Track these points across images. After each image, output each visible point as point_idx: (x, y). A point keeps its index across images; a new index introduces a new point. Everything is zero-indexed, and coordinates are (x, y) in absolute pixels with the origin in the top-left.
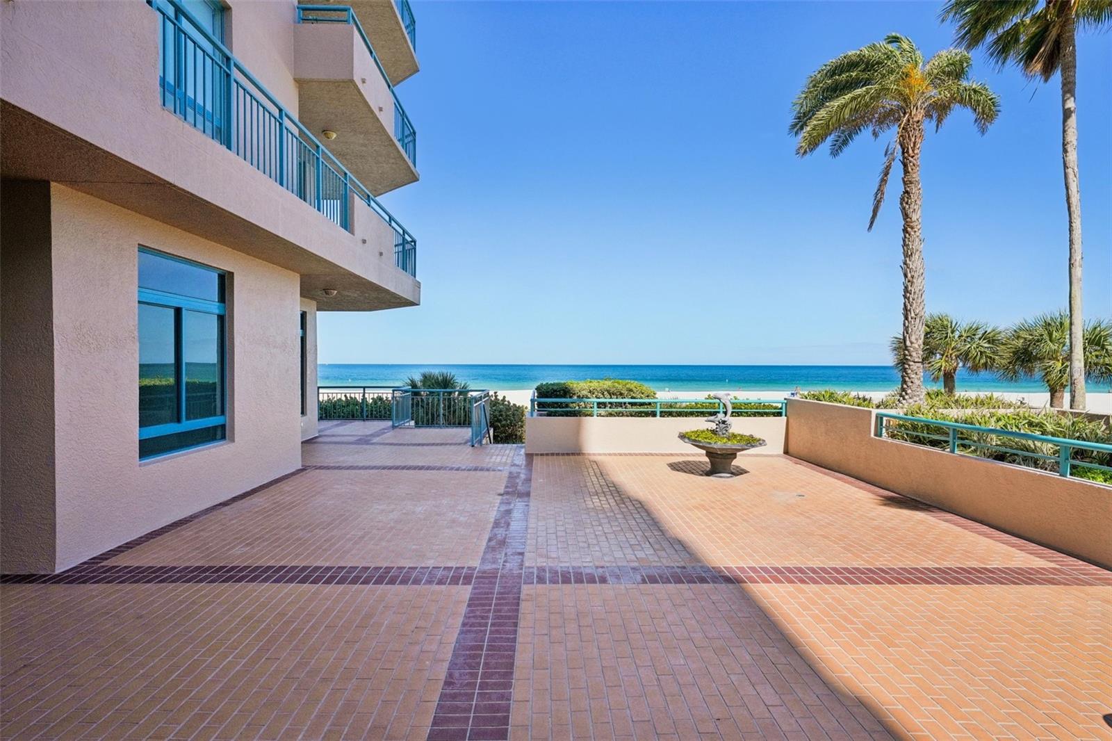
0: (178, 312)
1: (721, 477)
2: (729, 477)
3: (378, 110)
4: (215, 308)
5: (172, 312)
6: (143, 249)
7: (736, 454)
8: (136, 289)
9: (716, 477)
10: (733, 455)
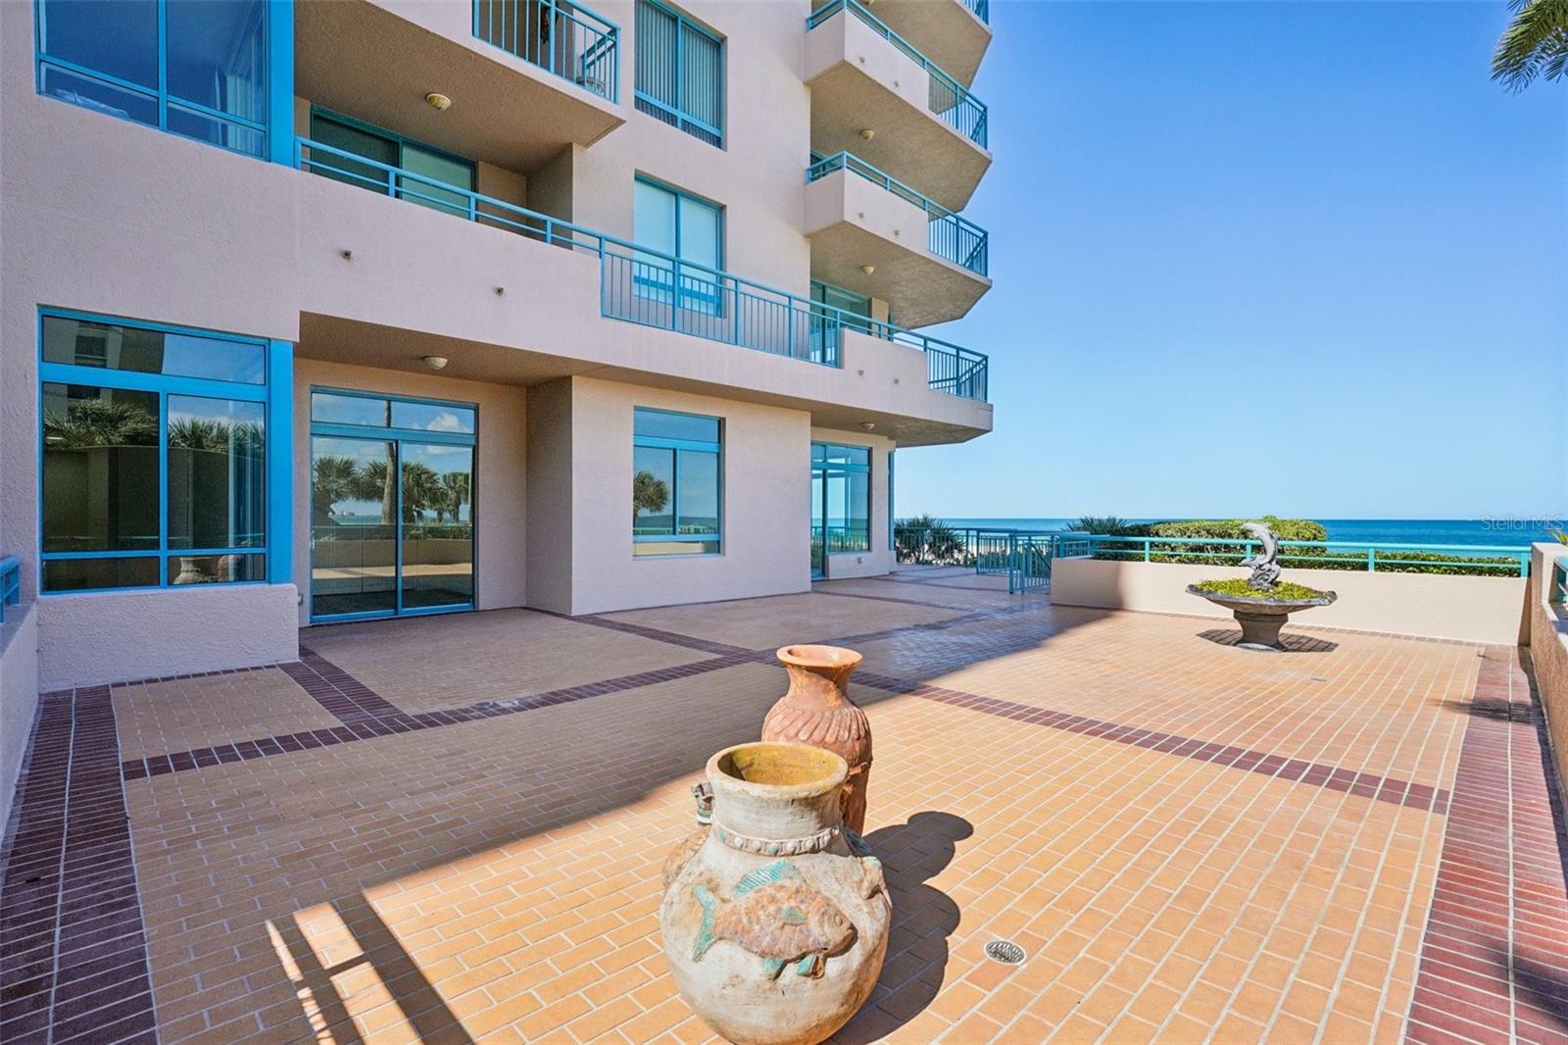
0: (675, 451)
1: (1248, 648)
2: (1262, 650)
3: (894, 236)
4: (714, 447)
5: (672, 452)
6: (637, 408)
7: (1286, 615)
8: (632, 436)
9: (1242, 647)
10: (1282, 618)
